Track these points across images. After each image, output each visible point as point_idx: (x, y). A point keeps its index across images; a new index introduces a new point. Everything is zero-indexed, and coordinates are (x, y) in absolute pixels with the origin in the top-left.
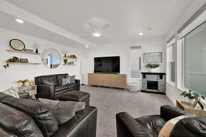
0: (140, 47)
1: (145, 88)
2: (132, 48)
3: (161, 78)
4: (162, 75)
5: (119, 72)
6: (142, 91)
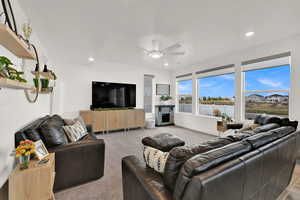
3: (172, 110)
6: (156, 126)
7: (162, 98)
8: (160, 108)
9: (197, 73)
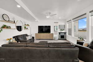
0: (57, 23)
1: (60, 38)
2: (55, 23)
3: (65, 34)
4: (65, 33)
5: (50, 32)
6: (59, 39)
7: (61, 30)
8: (60, 33)
9: (73, 19)
